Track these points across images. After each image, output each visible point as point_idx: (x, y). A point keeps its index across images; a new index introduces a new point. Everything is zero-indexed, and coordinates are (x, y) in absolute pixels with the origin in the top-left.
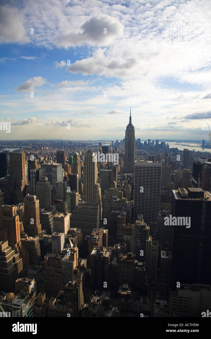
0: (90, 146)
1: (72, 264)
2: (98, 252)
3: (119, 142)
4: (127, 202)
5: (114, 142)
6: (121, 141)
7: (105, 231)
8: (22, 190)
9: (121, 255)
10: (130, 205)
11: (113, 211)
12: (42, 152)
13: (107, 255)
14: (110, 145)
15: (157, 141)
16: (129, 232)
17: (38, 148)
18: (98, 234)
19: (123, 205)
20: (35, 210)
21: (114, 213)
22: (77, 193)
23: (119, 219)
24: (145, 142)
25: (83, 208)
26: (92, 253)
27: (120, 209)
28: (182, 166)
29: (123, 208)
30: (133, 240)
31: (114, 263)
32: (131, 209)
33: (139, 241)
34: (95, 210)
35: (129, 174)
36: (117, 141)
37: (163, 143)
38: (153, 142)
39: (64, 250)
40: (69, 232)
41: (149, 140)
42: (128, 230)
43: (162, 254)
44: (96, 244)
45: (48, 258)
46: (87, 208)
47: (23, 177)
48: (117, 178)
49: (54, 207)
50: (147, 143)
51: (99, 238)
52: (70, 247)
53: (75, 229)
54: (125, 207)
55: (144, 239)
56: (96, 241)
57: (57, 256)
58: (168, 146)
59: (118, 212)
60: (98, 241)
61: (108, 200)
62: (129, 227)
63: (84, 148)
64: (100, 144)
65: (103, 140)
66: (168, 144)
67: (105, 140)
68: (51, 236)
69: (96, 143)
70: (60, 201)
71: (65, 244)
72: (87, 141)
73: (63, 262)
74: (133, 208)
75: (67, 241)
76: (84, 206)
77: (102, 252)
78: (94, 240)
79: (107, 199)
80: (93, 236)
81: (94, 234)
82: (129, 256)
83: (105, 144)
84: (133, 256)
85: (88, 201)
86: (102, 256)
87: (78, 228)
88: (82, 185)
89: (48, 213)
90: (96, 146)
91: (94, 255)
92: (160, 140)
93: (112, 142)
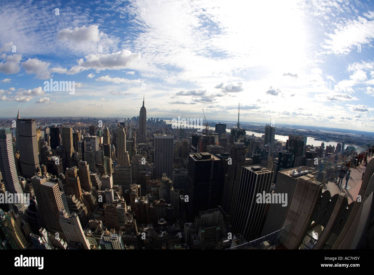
0: (109, 122)
1: (124, 210)
2: (139, 200)
3: (130, 119)
4: (149, 165)
5: (126, 119)
6: (131, 118)
7: (139, 186)
8: (71, 156)
9: (155, 201)
10: (152, 167)
11: (141, 172)
12: (76, 126)
13: (146, 202)
14: (124, 121)
15: (158, 119)
16: (155, 185)
17: (73, 123)
18: (135, 189)
19: (147, 167)
20: (87, 172)
21: (142, 173)
22: (111, 159)
23: (147, 177)
24: (149, 120)
25: (120, 170)
26: (135, 202)
27: (145, 170)
28: (179, 138)
29: (147, 169)
30: (161, 191)
31: (151, 206)
32: (153, 169)
33: (165, 191)
34: (129, 171)
35: (142, 144)
36: (129, 118)
37: (162, 121)
38: (155, 120)
39: (115, 201)
40: (114, 188)
41: (152, 118)
42: (154, 184)
43: (181, 198)
44: (136, 196)
45: (106, 207)
46: (123, 170)
47: (71, 147)
48: (135, 147)
49: (97, 170)
50: (150, 120)
51: (136, 191)
52: (119, 199)
53: (117, 186)
54: (149, 168)
55: (169, 189)
56: (135, 193)
57: (112, 205)
58: (165, 123)
59: (144, 172)
60: (136, 193)
61: (136, 163)
62: (155, 182)
63: (105, 123)
64: (117, 121)
65: (117, 117)
66: (165, 121)
67: (119, 117)
68: (104, 192)
69: (113, 120)
70: (100, 165)
71: (114, 197)
72: (106, 118)
73: (117, 209)
74: (154, 169)
75: (115, 195)
76: (120, 169)
77: (143, 201)
78: (133, 193)
79: (134, 162)
80: (132, 190)
81: (133, 189)
82: (161, 201)
83: (119, 120)
84: (164, 201)
85: (122, 165)
86: (143, 203)
87: (119, 185)
88: (113, 153)
89: (94, 174)
90: (114, 122)
91: (136, 203)
92: (160, 118)
93: (125, 119)
